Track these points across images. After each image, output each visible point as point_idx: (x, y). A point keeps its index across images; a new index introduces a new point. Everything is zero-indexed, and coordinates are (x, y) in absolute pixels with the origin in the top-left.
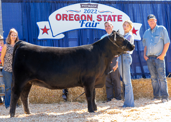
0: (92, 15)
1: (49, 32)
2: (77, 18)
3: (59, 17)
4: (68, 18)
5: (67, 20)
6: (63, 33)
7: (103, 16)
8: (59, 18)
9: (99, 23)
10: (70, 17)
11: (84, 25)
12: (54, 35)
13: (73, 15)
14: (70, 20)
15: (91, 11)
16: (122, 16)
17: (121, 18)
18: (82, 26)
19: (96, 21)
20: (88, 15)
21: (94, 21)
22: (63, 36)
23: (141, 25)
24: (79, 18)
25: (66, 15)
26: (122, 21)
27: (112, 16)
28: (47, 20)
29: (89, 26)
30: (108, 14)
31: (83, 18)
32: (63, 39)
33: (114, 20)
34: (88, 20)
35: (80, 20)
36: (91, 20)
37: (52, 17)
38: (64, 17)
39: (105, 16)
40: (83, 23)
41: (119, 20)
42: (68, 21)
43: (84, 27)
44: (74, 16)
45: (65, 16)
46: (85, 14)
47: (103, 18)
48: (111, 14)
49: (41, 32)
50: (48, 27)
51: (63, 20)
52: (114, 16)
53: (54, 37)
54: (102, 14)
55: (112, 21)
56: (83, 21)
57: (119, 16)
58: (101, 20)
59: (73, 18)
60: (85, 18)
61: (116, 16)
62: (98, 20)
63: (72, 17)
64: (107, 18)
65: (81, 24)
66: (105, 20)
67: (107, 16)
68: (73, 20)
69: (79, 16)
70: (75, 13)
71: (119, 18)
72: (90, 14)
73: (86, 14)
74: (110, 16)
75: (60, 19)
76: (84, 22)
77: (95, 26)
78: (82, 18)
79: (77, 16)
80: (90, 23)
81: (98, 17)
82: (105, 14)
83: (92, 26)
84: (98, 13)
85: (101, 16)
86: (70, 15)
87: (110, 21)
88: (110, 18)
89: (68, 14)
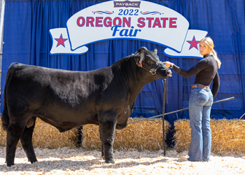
0: (130, 18)
1: (67, 43)
2: (108, 23)
4: (94, 23)
5: (92, 25)
6: (86, 45)
7: (147, 19)
8: (82, 22)
9: (140, 30)
10: (97, 22)
11: (118, 33)
12: (73, 49)
13: (102, 18)
14: (97, 25)
15: (129, 12)
16: (176, 19)
17: (175, 23)
18: (114, 35)
19: (136, 28)
20: (125, 19)
21: (133, 27)
22: (85, 50)
24: (110, 23)
25: (93, 19)
26: (175, 27)
27: (162, 19)
28: (65, 26)
30: (155, 16)
31: (117, 22)
32: (85, 54)
33: (164, 26)
34: (124, 26)
35: (113, 25)
36: (129, 26)
37: (72, 22)
39: (150, 19)
40: (116, 30)
41: (171, 26)
42: (95, 28)
43: (117, 36)
44: (103, 20)
45: (90, 20)
46: (119, 16)
47: (147, 22)
48: (160, 17)
49: (55, 43)
50: (65, 36)
51: (87, 25)
52: (164, 20)
53: (72, 50)
54: (145, 17)
55: (160, 27)
56: (116, 27)
57: (171, 19)
58: (144, 25)
59: (102, 23)
60: (120, 23)
61: (167, 19)
62: (138, 25)
63: (101, 22)
64: (153, 22)
65: (113, 31)
66: (150, 26)
67: (153, 19)
68: (101, 26)
69: (110, 19)
70: (105, 16)
72: (127, 17)
73: (121, 17)
74: (157, 19)
75: (83, 25)
76: (118, 28)
77: (135, 35)
78: (115, 23)
79: (108, 20)
80: (127, 30)
81: (139, 20)
82: (150, 16)
83: (130, 35)
84: (140, 16)
85: (144, 19)
86: (97, 18)
87: (157, 27)
88: (157, 23)
89: (94, 17)
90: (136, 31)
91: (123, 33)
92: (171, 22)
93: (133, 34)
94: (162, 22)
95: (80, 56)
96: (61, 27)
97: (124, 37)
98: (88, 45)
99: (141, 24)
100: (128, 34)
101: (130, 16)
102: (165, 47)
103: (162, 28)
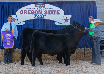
0: (41, 11)
1: (16, 21)
2: (33, 13)
3: (22, 12)
5: (26, 14)
7: (48, 11)
9: (45, 15)
11: (37, 17)
12: (19, 23)
13: (30, 11)
14: (28, 14)
15: (41, 8)
16: (59, 11)
17: (59, 12)
18: (35, 17)
19: (44, 14)
21: (42, 14)
22: (24, 23)
23: (71, 16)
26: (59, 14)
27: (54, 11)
29: (40, 17)
30: (51, 10)
32: (24, 25)
33: (55, 14)
34: (39, 14)
36: (41, 14)
37: (18, 12)
38: (25, 12)
39: (49, 11)
40: (36, 15)
43: (36, 18)
44: (31, 12)
46: (37, 10)
47: (48, 12)
48: (53, 10)
50: (15, 18)
51: (24, 14)
52: (55, 11)
54: (47, 10)
55: (53, 14)
56: (36, 14)
58: (47, 13)
59: (30, 13)
61: (56, 11)
62: (45, 14)
63: (30, 12)
64: (50, 12)
66: (49, 14)
67: (50, 11)
68: (30, 14)
69: (33, 11)
70: (31, 10)
71: (58, 12)
72: (40, 10)
73: (38, 10)
74: (52, 11)
76: (37, 15)
77: (43, 17)
79: (33, 12)
80: (40, 16)
81: (45, 12)
82: (49, 10)
84: (45, 10)
85: (47, 11)
87: (52, 14)
88: (52, 12)
89: (27, 10)
90: (44, 16)
91: (39, 17)
92: (57, 12)
93: (42, 17)
94: (54, 12)
95: (22, 26)
96: (14, 14)
97: (39, 18)
98: (25, 22)
100: (41, 17)
102: (55, 22)
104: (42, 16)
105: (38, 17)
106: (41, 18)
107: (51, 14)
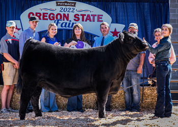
0: (68, 14)
1: (20, 32)
2: (52, 17)
4: (42, 17)
5: (40, 19)
7: (81, 15)
10: (44, 16)
11: (59, 25)
13: (47, 14)
14: (44, 19)
15: (68, 10)
17: (101, 18)
21: (70, 21)
23: (124, 26)
24: (53, 17)
25: (40, 14)
26: (102, 21)
27: (92, 15)
28: (19, 19)
29: (65, 26)
30: (87, 13)
31: (59, 17)
34: (64, 20)
35: (55, 19)
36: (68, 20)
37: (24, 16)
39: (83, 15)
40: (58, 23)
41: (98, 21)
42: (42, 21)
44: (48, 15)
45: (38, 15)
46: (60, 13)
47: (81, 17)
48: (90, 14)
50: (19, 27)
52: (94, 16)
54: (79, 13)
55: (90, 21)
56: (58, 21)
58: (79, 19)
59: (48, 18)
60: (61, 18)
62: (75, 20)
63: (46, 16)
65: (56, 24)
66: (83, 20)
67: (85, 15)
68: (47, 19)
69: (53, 14)
70: (49, 12)
72: (66, 13)
73: (62, 13)
74: (88, 16)
76: (60, 22)
77: (72, 27)
79: (52, 15)
80: (66, 23)
81: (75, 16)
82: (83, 13)
83: (69, 26)
84: (76, 12)
85: (78, 15)
86: (44, 14)
87: (88, 21)
88: (88, 18)
89: (42, 12)
90: (73, 24)
93: (70, 26)
99: (77, 19)
100: (67, 26)
101: (68, 13)
103: (92, 22)
104: (69, 23)
105: (62, 26)
106: (68, 28)
107: (86, 21)
